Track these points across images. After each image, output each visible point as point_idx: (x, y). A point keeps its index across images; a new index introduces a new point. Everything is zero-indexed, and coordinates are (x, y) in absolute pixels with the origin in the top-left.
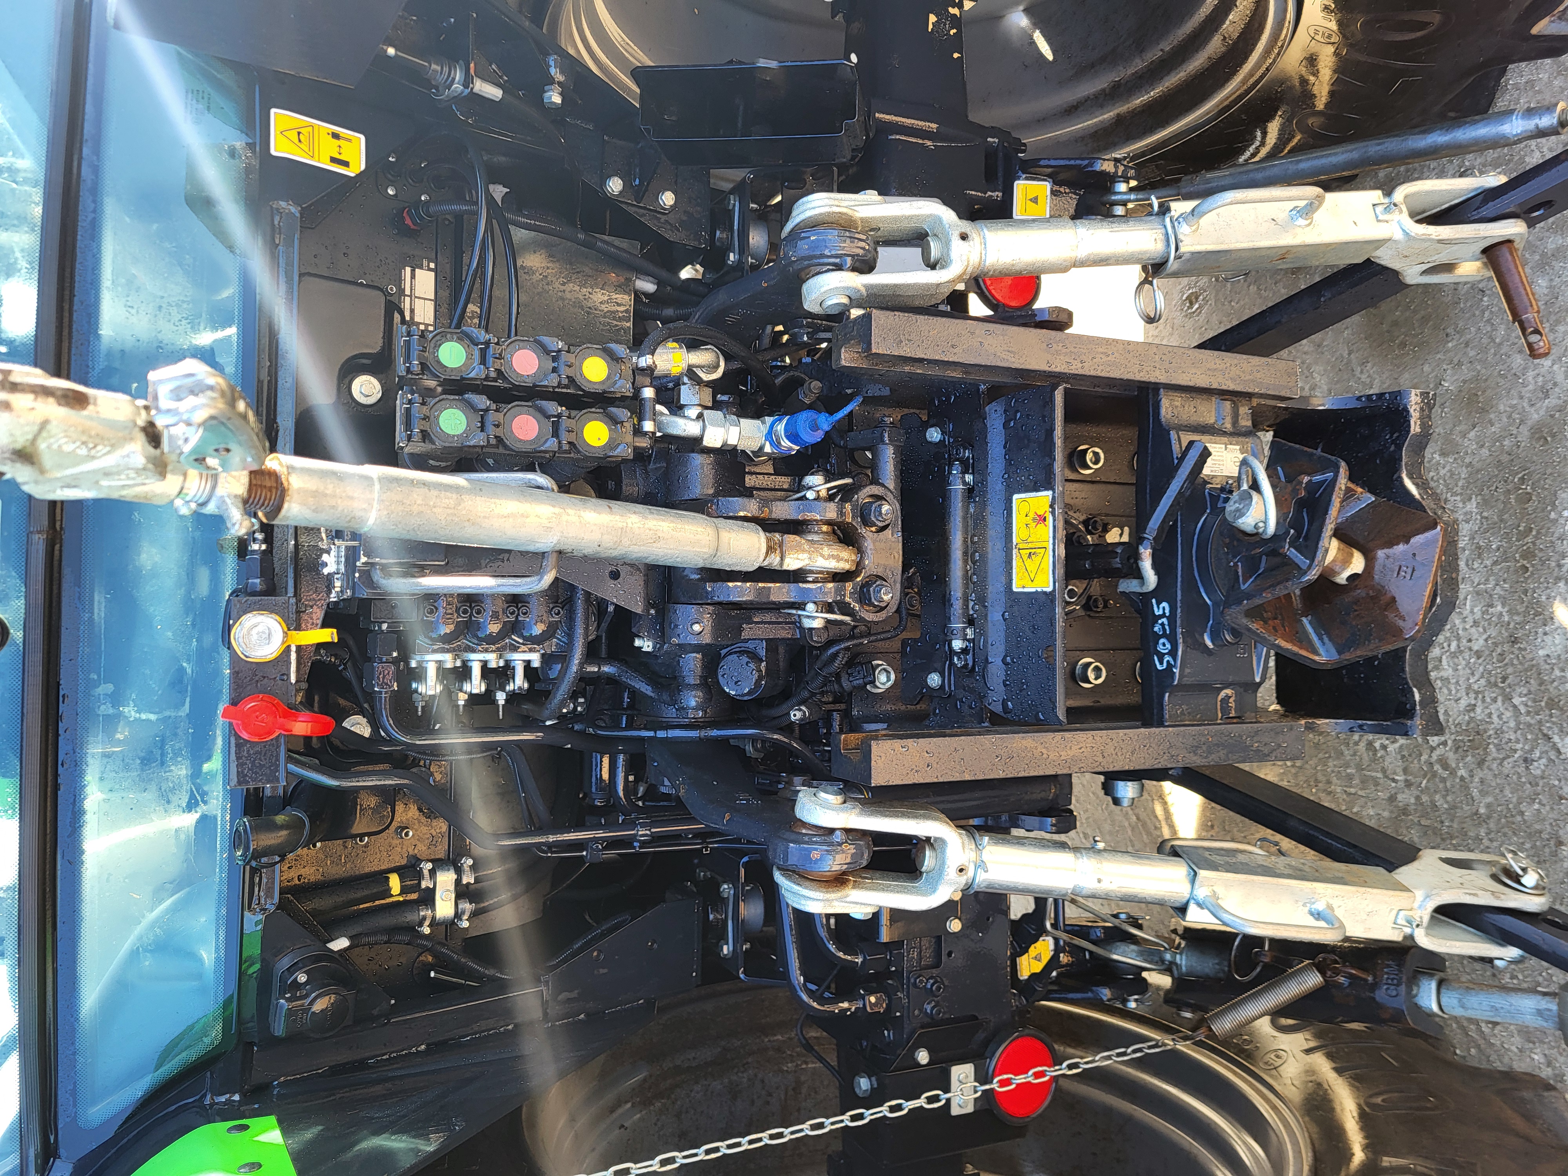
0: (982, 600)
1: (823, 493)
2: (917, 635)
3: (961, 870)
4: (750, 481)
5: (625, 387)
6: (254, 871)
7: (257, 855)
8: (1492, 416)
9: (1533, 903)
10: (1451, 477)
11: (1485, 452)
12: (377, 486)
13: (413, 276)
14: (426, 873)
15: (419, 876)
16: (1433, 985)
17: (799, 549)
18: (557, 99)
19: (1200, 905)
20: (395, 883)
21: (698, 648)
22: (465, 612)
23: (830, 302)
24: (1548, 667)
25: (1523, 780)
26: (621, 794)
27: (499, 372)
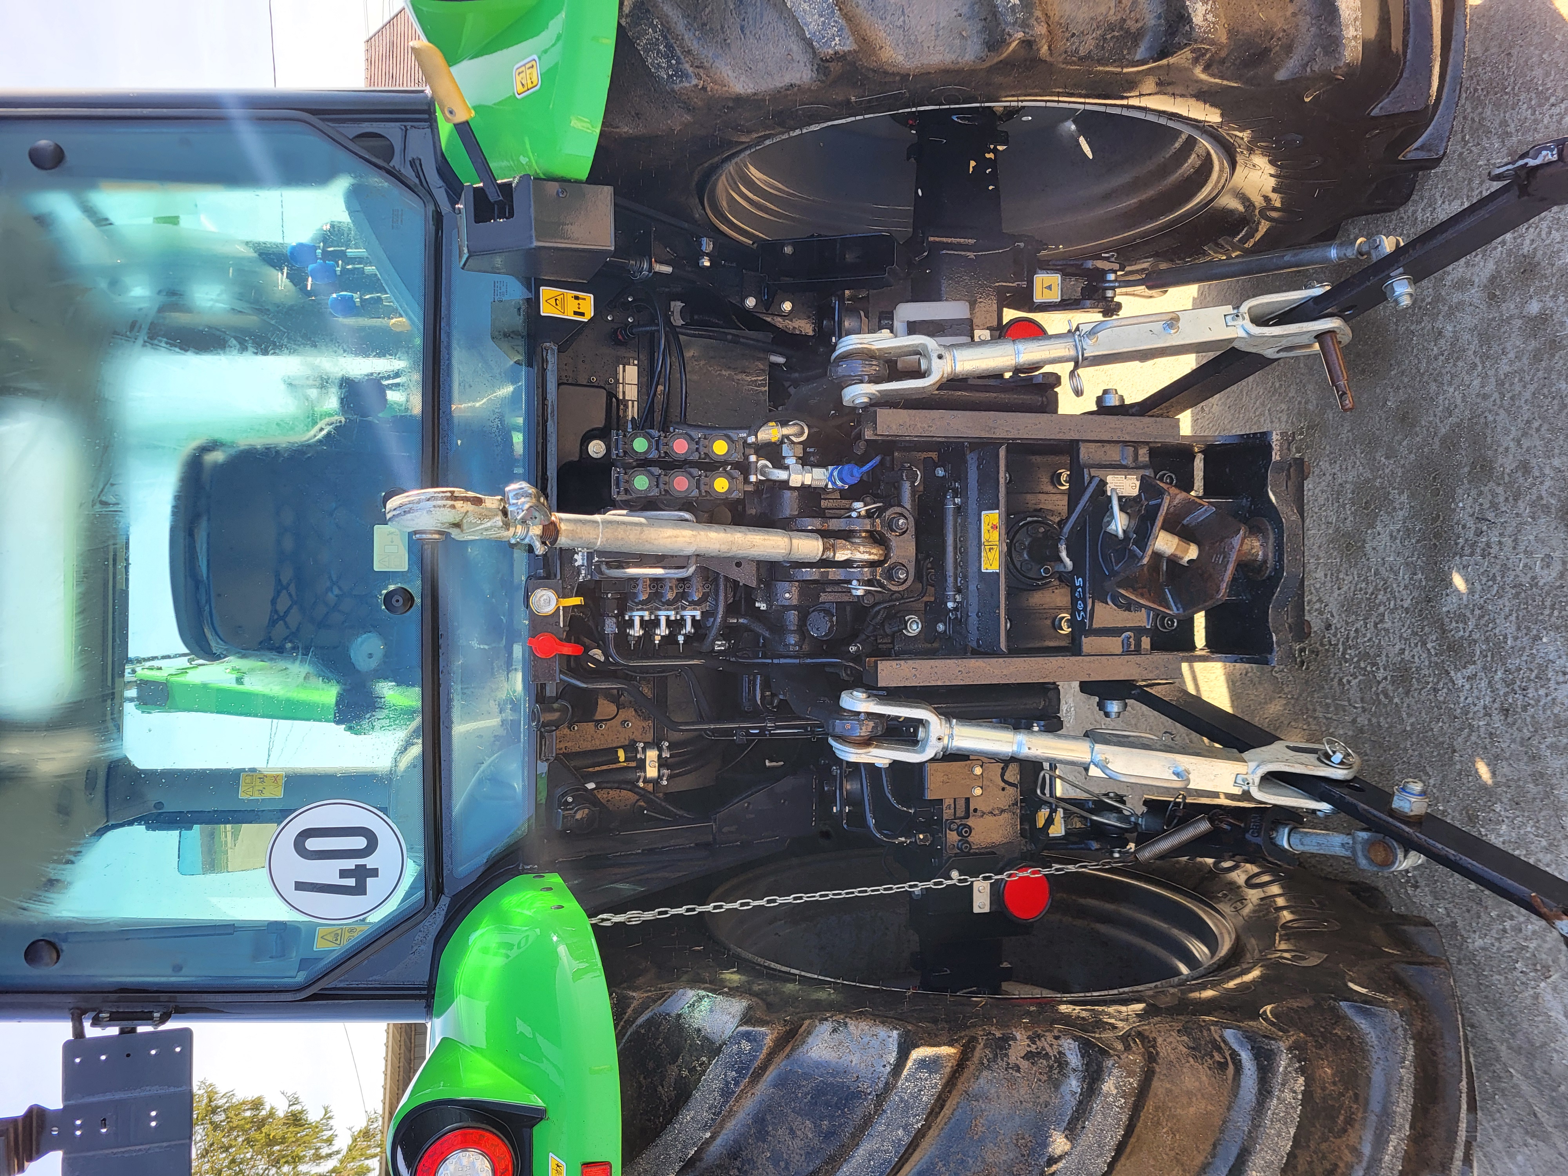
0: (965, 577)
1: (863, 513)
2: (933, 599)
3: (939, 739)
4: (824, 504)
5: (737, 457)
6: (542, 737)
7: (544, 725)
8: (1418, 429)
9: (1339, 774)
10: (1392, 475)
11: (1412, 457)
12: (601, 526)
13: (624, 371)
14: (640, 749)
15: (637, 751)
16: (1286, 830)
17: (844, 548)
18: (707, 264)
19: (1096, 766)
20: (621, 754)
21: (794, 608)
22: (654, 587)
23: (857, 402)
24: (1448, 620)
25: (1433, 704)
26: (759, 702)
27: (666, 453)
